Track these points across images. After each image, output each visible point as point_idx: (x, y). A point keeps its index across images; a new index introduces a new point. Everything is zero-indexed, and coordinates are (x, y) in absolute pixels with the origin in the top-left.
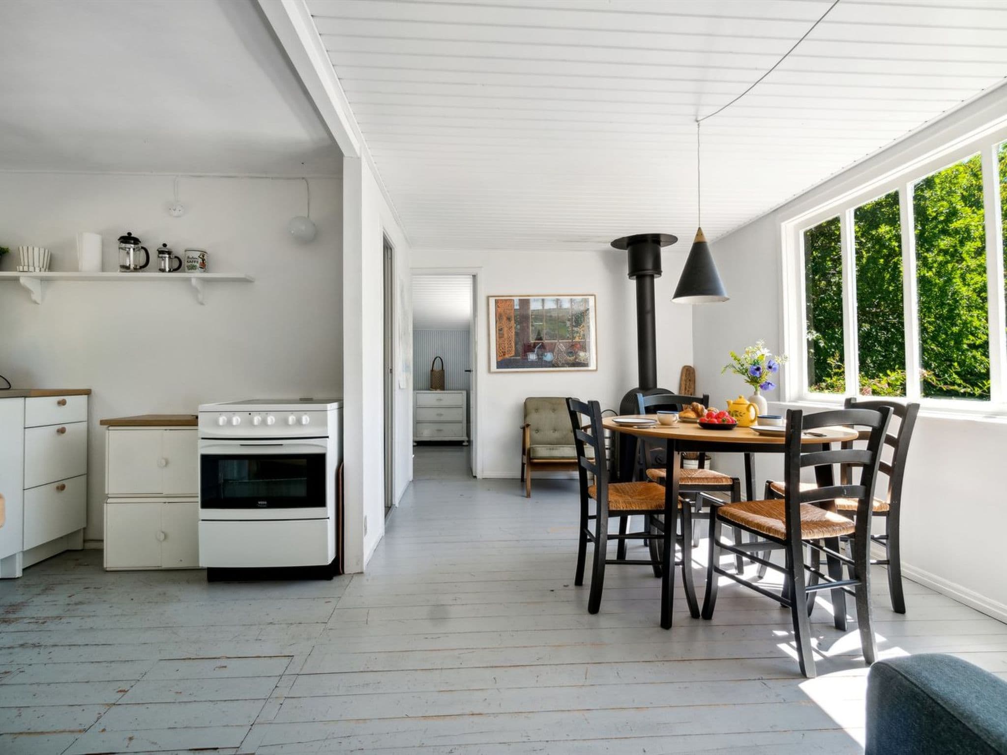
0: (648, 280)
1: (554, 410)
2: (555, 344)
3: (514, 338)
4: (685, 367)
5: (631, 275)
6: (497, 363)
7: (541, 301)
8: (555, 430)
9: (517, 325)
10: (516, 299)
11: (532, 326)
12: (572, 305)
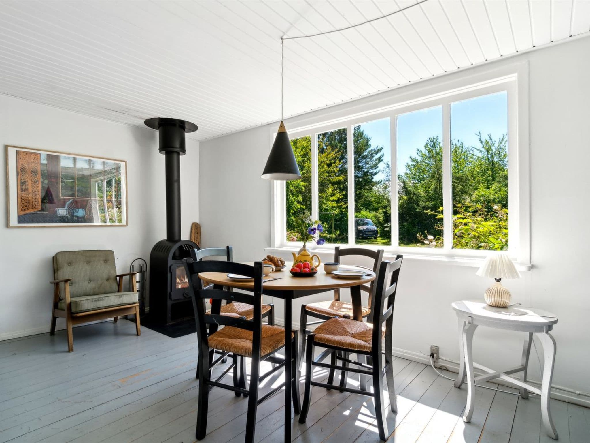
0: (175, 156)
1: (88, 262)
2: (88, 201)
3: (40, 193)
4: (193, 224)
5: (161, 150)
6: (19, 217)
7: (72, 159)
8: (90, 281)
9: (44, 180)
10: (44, 154)
11: (62, 182)
12: (104, 166)
